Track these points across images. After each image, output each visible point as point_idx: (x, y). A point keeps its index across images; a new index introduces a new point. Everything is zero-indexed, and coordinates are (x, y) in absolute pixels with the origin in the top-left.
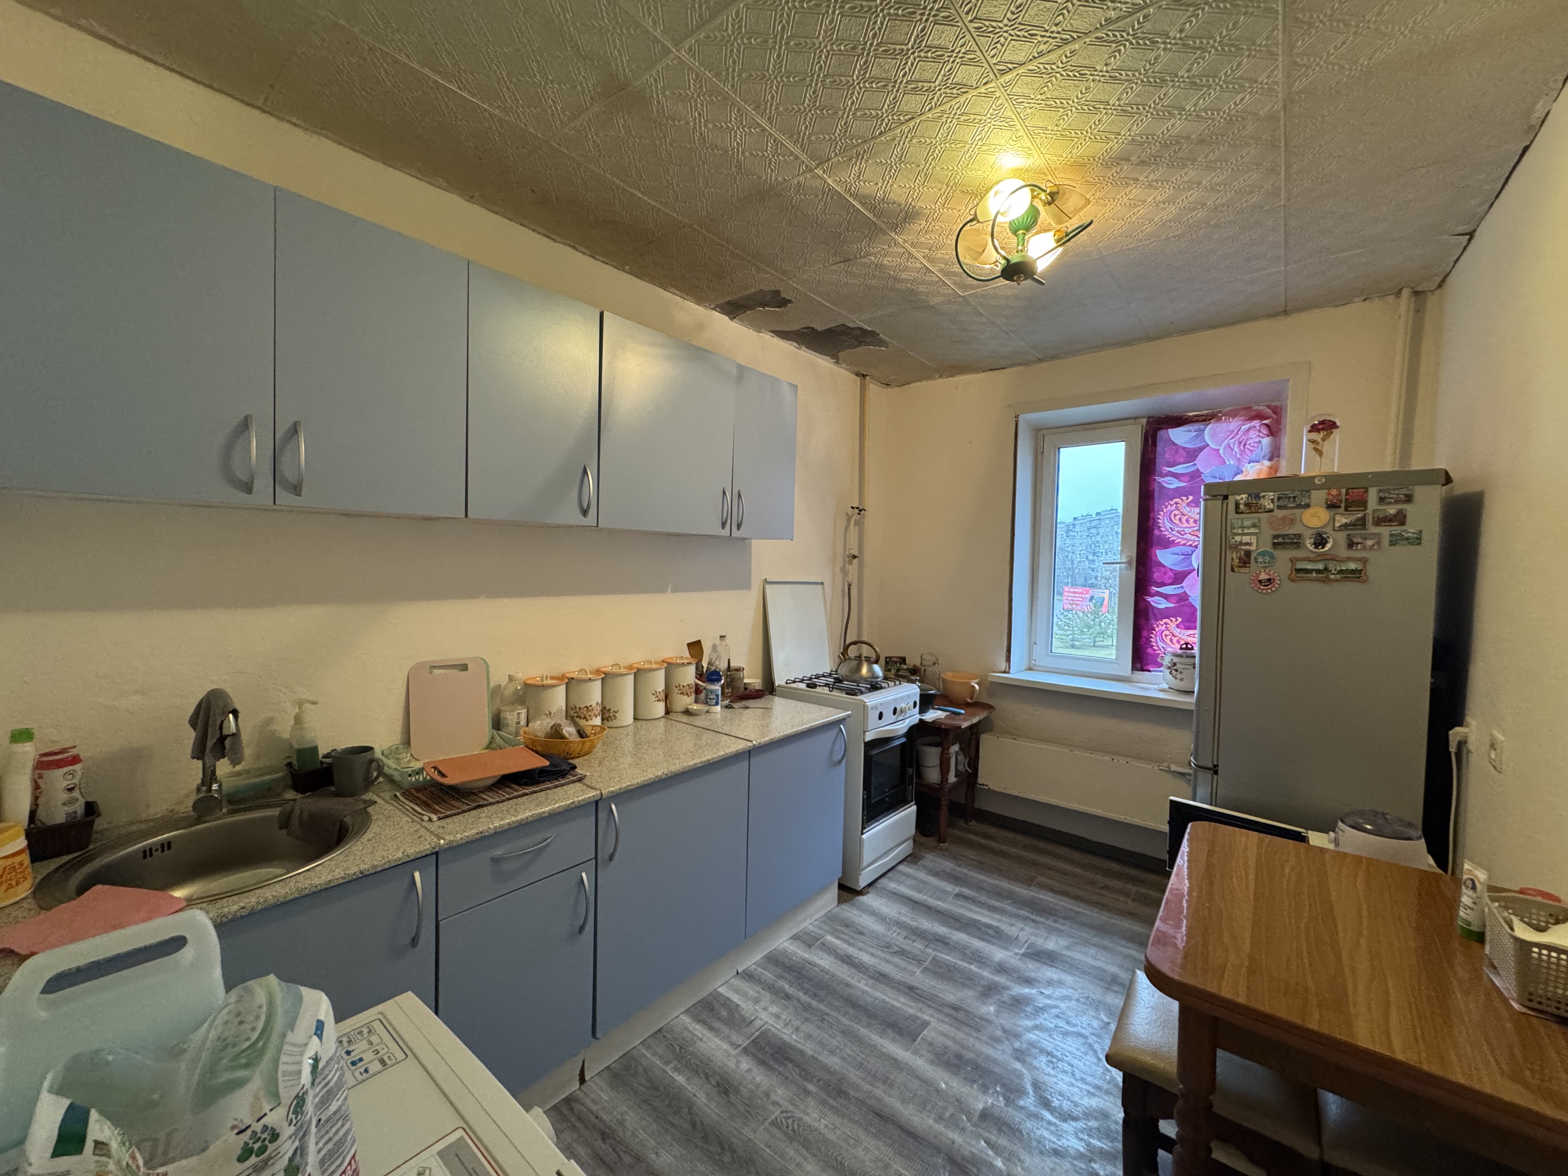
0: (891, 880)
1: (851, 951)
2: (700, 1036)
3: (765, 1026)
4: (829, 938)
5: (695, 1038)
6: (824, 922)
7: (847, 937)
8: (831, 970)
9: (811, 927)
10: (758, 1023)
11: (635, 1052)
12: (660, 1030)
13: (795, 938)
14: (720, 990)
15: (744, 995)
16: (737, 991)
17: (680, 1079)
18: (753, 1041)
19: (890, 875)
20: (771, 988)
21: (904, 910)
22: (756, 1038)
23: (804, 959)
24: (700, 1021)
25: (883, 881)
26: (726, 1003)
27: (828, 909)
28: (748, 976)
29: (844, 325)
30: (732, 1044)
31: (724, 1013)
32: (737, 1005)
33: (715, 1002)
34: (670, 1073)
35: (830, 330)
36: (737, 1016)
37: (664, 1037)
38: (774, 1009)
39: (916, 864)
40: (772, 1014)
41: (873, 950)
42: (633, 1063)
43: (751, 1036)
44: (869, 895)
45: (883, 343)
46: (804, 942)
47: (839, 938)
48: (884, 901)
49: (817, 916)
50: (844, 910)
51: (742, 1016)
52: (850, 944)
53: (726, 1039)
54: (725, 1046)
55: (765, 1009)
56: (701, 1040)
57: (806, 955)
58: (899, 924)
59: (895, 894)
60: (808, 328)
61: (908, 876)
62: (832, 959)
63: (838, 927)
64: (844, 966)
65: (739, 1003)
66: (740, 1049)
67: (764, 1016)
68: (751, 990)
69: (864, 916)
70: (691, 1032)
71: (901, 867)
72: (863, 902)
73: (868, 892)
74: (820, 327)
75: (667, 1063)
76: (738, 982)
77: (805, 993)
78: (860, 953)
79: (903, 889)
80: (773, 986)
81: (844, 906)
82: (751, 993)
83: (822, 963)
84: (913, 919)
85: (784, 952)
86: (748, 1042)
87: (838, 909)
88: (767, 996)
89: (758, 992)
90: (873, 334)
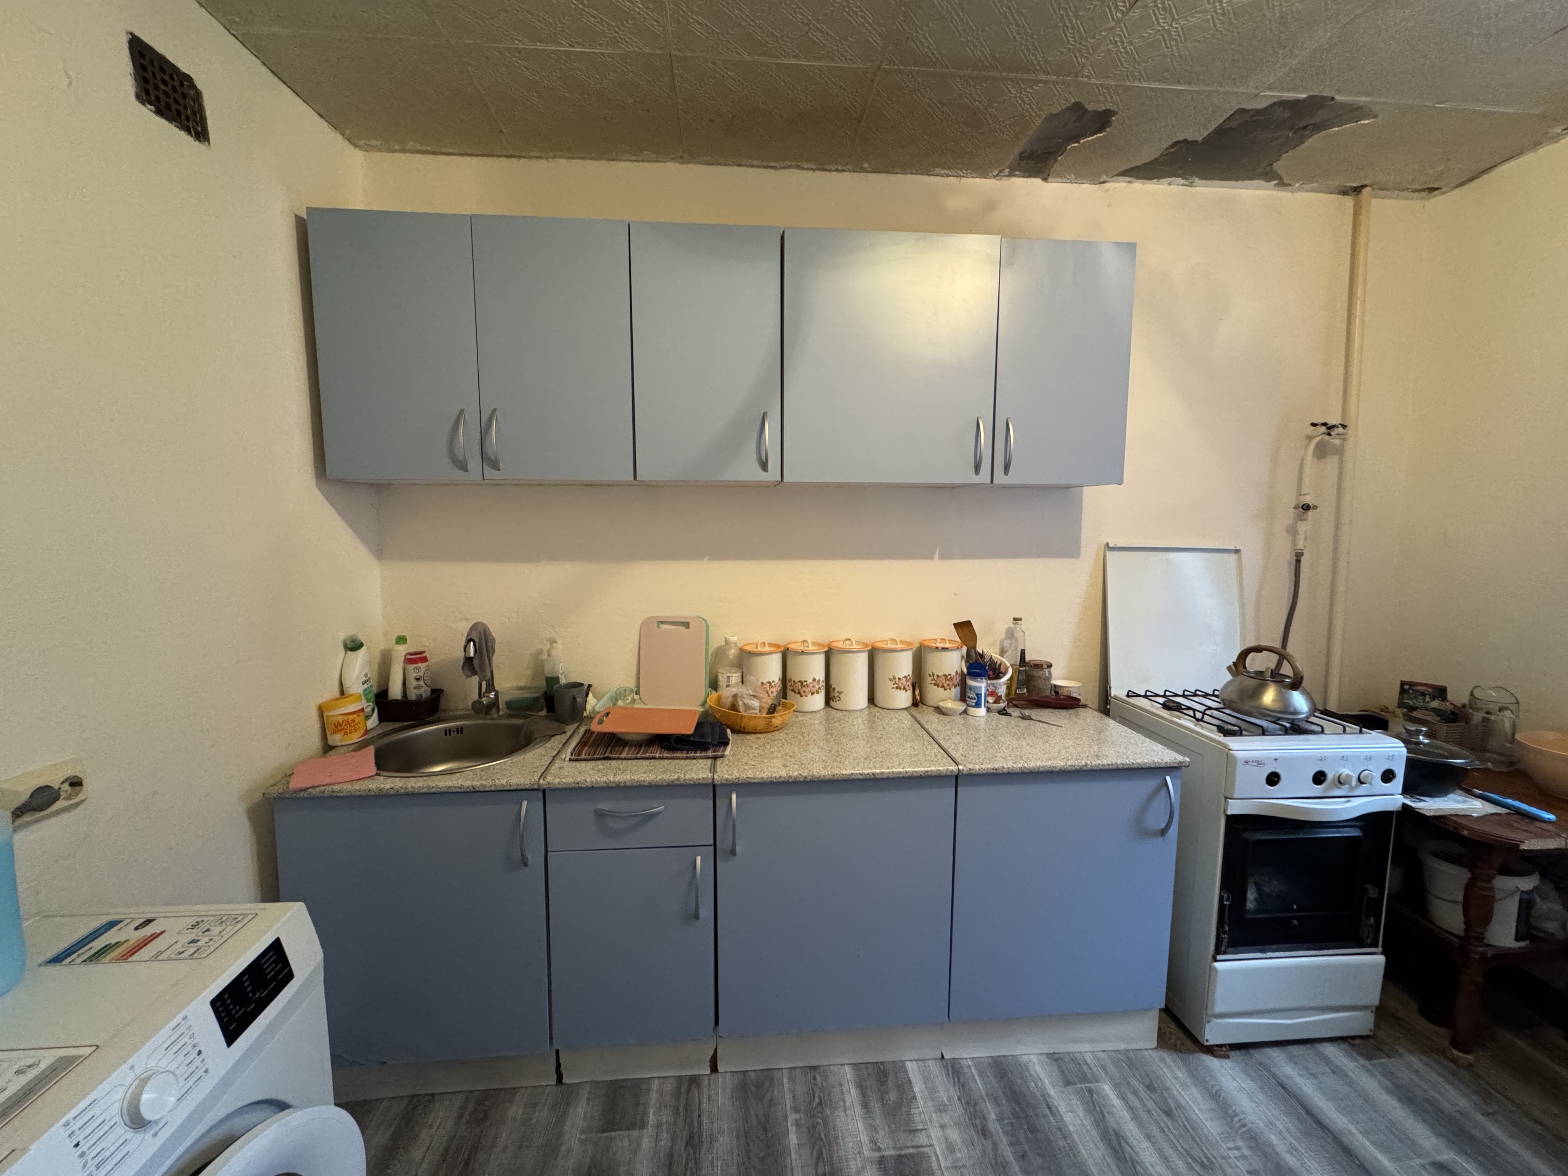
0: (1292, 1059)
1: (1131, 1129)
2: (848, 1104)
3: (926, 1149)
4: (1107, 1089)
5: (842, 1103)
6: (1116, 1062)
7: (1137, 1104)
8: (1076, 1137)
9: (1089, 1058)
10: (922, 1139)
11: (777, 1074)
12: (815, 1068)
13: (1055, 1058)
14: (908, 1064)
15: (932, 1091)
16: (926, 1079)
17: (793, 1138)
18: (900, 1156)
19: (1295, 1050)
20: (971, 1104)
21: (1283, 1122)
22: (905, 1156)
23: (1045, 1096)
24: (860, 1086)
25: (1274, 1054)
26: (904, 1087)
27: (1134, 1046)
28: (954, 1069)
29: (1242, 111)
30: (873, 1141)
31: (892, 1096)
32: (914, 1098)
33: (892, 1074)
34: (789, 1124)
35: (1220, 132)
36: (904, 1110)
37: (815, 1078)
38: (954, 1135)
39: (1369, 1058)
40: (946, 1138)
41: (1169, 1151)
42: (767, 1084)
43: (900, 1149)
44: (1227, 1063)
45: (1355, 112)
46: (1062, 1072)
47: (1122, 1097)
48: (1249, 1085)
49: (1109, 1046)
50: (1163, 1060)
51: (909, 1114)
52: (1136, 1117)
53: (872, 1128)
54: (864, 1138)
55: (942, 1127)
56: (845, 1110)
57: (1052, 1092)
58: (1254, 1140)
59: (1283, 1086)
60: (1175, 144)
61: (1336, 1071)
62: (1088, 1123)
63: (1134, 1082)
64: (1100, 1144)
65: (918, 1096)
66: (877, 1154)
67: (935, 1134)
68: (945, 1090)
69: (1194, 1090)
70: (842, 1093)
71: (1330, 1050)
72: (1207, 1068)
73: (1227, 1057)
74: (1198, 134)
75: (796, 1110)
76: (935, 1068)
77: (1011, 1144)
78: (1145, 1144)
79: (1307, 1087)
80: (976, 1104)
81: (1168, 1057)
82: (943, 1095)
83: (1068, 1118)
84: (1292, 1150)
85: (1023, 1068)
86: (892, 1153)
87: (1155, 1055)
88: (958, 1111)
89: (949, 1099)
90: (1317, 103)
